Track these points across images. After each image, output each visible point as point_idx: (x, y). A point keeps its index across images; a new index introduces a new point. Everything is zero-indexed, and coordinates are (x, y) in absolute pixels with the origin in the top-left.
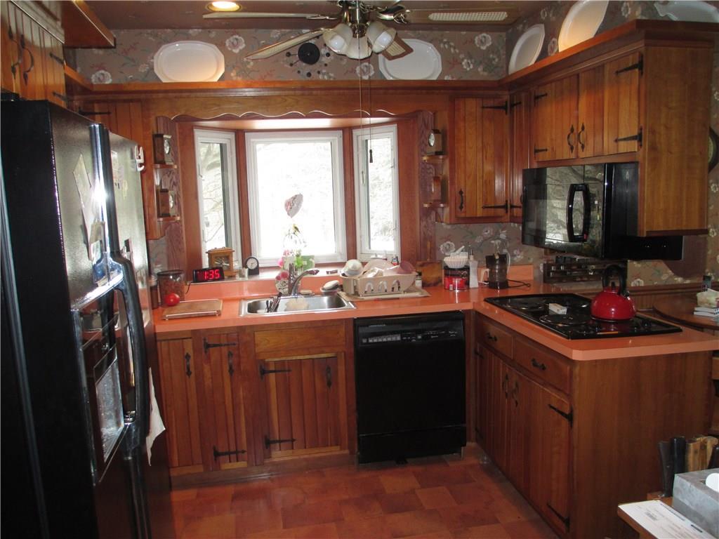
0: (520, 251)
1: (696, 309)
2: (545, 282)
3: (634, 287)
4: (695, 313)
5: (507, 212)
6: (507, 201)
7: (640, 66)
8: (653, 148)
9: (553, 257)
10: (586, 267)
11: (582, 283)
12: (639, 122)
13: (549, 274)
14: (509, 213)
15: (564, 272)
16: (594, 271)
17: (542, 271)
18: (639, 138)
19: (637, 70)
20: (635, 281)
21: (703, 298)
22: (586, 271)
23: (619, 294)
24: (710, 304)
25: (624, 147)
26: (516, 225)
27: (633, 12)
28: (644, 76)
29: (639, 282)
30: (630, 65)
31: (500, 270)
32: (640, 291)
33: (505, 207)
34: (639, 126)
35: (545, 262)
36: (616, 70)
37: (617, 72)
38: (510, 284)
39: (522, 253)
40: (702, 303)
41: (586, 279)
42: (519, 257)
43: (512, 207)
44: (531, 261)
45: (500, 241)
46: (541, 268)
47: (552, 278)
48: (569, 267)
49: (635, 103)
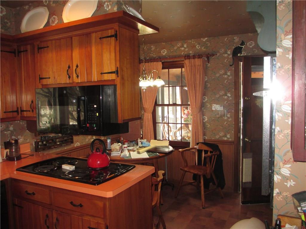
0: (22, 136)
1: (112, 153)
2: (36, 151)
3: (76, 147)
4: (111, 155)
5: (18, 114)
6: (18, 108)
7: (115, 36)
8: (123, 78)
9: (39, 137)
10: (56, 141)
11: (54, 149)
12: (116, 64)
13: (38, 147)
14: (20, 115)
15: (45, 145)
16: (59, 142)
17: (34, 146)
18: (116, 72)
19: (114, 38)
20: (76, 144)
21: (113, 148)
22: (56, 142)
23: (103, 153)
24: (117, 150)
25: (107, 77)
26: (18, 121)
27: (112, 8)
28: (118, 41)
29: (78, 144)
30: (110, 35)
31: (16, 150)
32: (79, 148)
33: (17, 111)
34: (116, 67)
35: (36, 141)
36: (100, 37)
37: (100, 38)
38: (23, 156)
39: (23, 137)
40: (113, 150)
41: (56, 146)
42: (21, 139)
43: (22, 111)
44: (28, 141)
45: (10, 132)
46: (34, 144)
47: (40, 149)
48: (47, 141)
49: (113, 55)
